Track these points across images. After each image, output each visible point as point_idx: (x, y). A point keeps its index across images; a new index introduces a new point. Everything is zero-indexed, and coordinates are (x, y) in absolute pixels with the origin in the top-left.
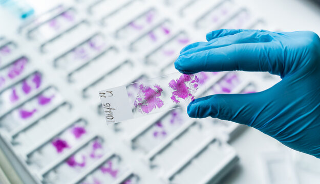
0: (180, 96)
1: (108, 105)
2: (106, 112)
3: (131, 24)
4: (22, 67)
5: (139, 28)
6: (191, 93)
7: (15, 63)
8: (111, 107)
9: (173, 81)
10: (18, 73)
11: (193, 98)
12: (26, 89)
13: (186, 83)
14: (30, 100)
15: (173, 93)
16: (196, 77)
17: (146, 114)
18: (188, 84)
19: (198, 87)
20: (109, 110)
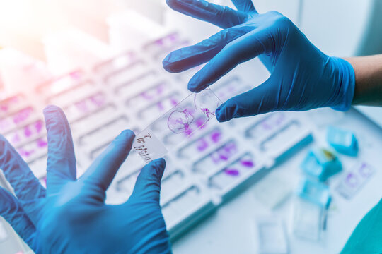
3: (143, 94)
4: (27, 115)
5: (149, 98)
7: (21, 111)
10: (22, 119)
12: (28, 133)
14: (30, 142)
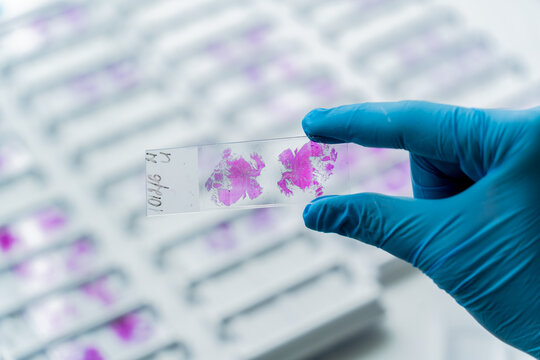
0: (295, 183)
1: (158, 178)
2: (151, 190)
6: (319, 180)
8: (161, 183)
9: (289, 151)
11: (319, 189)
13: (311, 158)
15: (284, 174)
16: (333, 151)
17: (224, 206)
18: (315, 162)
19: (333, 171)
20: (156, 188)
